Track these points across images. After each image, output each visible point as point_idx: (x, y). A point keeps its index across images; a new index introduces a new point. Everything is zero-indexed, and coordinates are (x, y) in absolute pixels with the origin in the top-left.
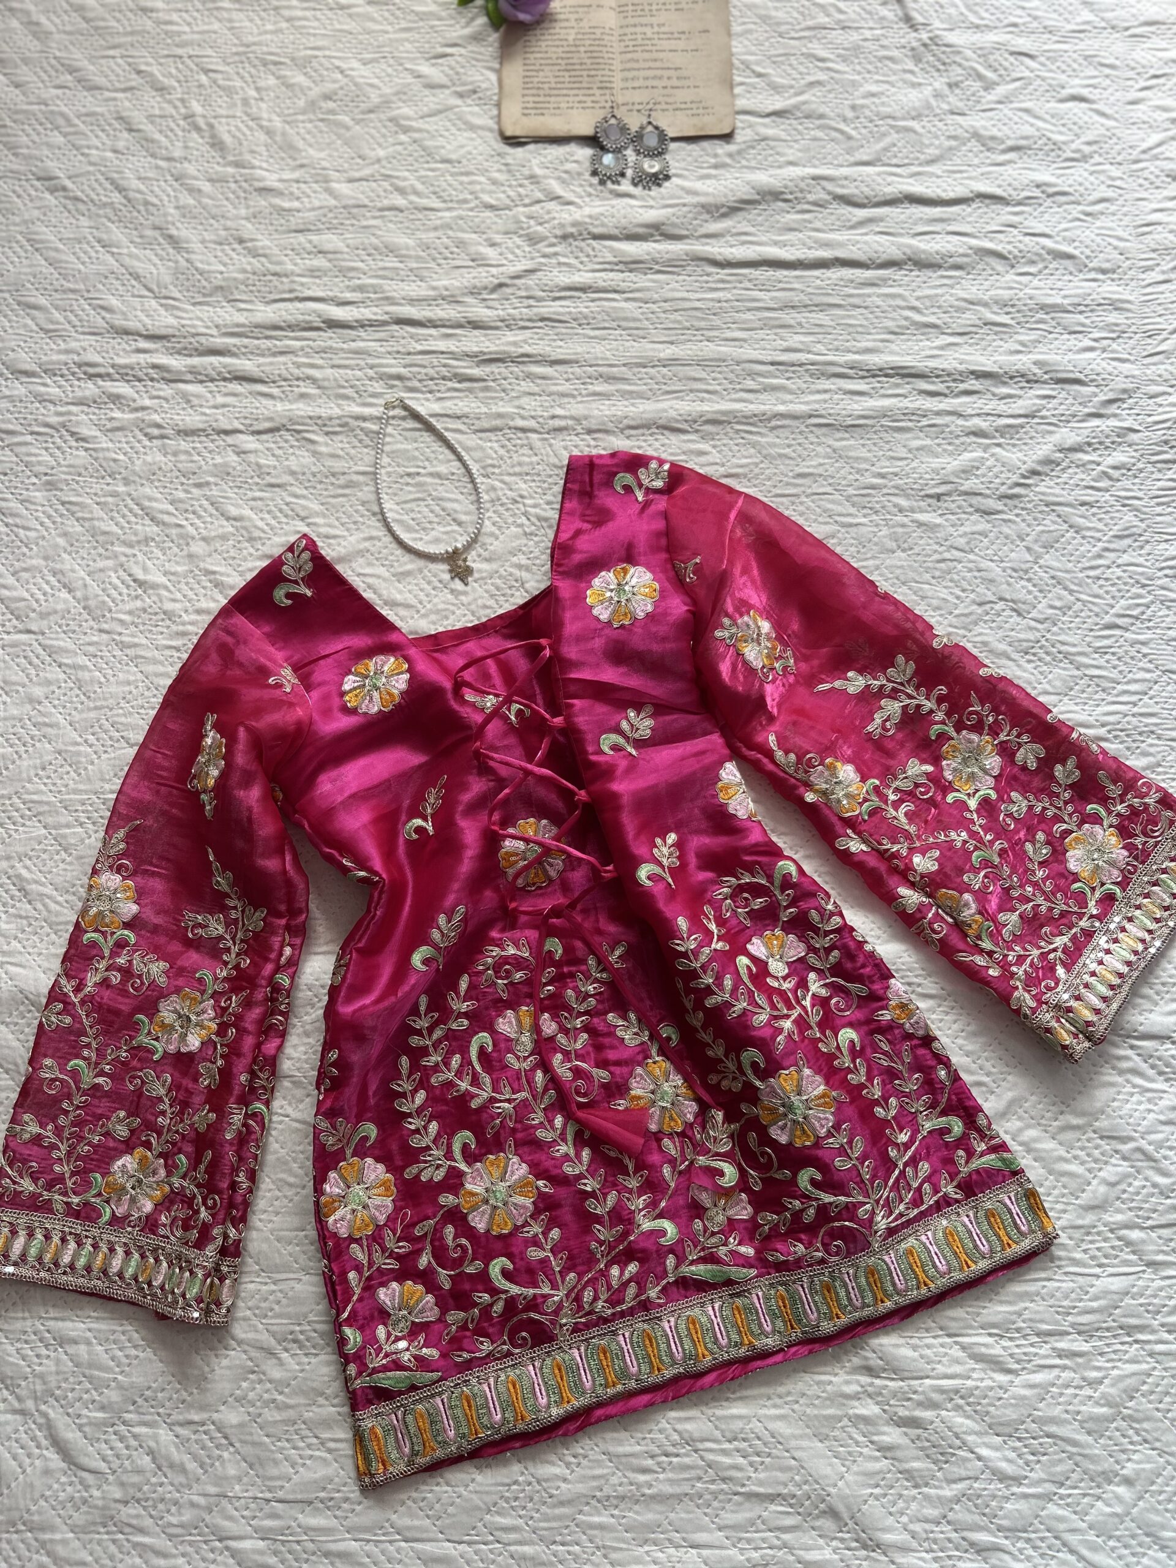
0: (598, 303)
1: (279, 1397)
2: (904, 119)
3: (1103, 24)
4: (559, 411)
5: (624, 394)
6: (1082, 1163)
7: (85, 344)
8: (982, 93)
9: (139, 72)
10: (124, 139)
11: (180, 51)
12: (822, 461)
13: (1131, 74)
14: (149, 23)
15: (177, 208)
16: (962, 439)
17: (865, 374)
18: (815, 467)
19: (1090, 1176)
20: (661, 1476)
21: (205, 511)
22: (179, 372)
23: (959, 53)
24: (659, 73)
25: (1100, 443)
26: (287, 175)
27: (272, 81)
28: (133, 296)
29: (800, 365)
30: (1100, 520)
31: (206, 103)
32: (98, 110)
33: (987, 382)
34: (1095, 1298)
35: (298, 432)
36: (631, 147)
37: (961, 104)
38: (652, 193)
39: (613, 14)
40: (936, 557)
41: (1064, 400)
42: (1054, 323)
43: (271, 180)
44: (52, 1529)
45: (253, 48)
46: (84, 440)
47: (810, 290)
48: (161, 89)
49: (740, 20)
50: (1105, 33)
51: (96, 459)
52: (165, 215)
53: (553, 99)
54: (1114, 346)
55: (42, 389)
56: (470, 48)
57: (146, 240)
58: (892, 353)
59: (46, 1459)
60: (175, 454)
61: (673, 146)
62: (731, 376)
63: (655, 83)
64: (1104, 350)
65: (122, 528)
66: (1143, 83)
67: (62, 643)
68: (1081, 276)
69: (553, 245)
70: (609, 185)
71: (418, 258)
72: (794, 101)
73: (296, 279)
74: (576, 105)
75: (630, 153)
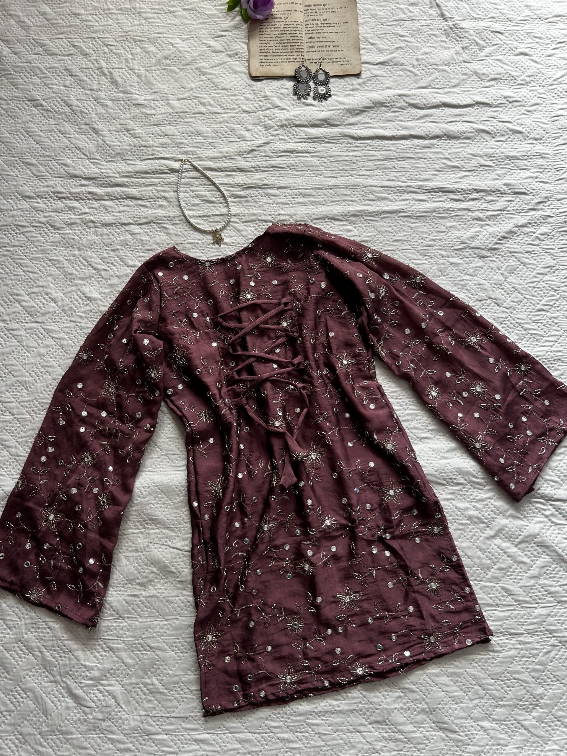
0: (299, 158)
1: (171, 672)
2: (441, 65)
3: (535, 17)
4: (282, 212)
5: (313, 203)
6: (529, 558)
7: (56, 182)
8: (478, 52)
9: (74, 46)
10: (69, 80)
11: (94, 35)
12: (405, 233)
13: (549, 41)
14: (78, 21)
15: (96, 114)
16: (472, 222)
17: (425, 191)
18: (402, 237)
19: (532, 563)
20: (344, 702)
21: (117, 262)
22: (102, 195)
23: (467, 32)
24: (324, 44)
25: (535, 223)
26: (149, 97)
27: (139, 50)
28: (78, 158)
29: (395, 188)
30: (535, 260)
31: (107, 61)
32: (56, 65)
33: (482, 194)
34: (536, 618)
35: (159, 224)
36: (312, 81)
37: (468, 58)
38: (323, 104)
39: (302, 14)
40: (459, 279)
41: (518, 202)
42: (513, 165)
43: (141, 100)
44: (72, 733)
45: (129, 33)
46: (58, 229)
47: (399, 150)
48: (86, 55)
49: (363, 17)
50: (536, 21)
51: (64, 239)
52: (91, 118)
53: (274, 58)
54: (541, 175)
55: (37, 205)
56: (234, 32)
57: (83, 130)
58: (437, 181)
59: (67, 702)
60: (101, 235)
61: (332, 80)
62: (362, 193)
63: (323, 49)
64: (537, 178)
65: (78, 271)
66: (554, 46)
67: (53, 328)
68: (526, 142)
69: (277, 130)
70: (302, 100)
71: (213, 137)
72: (389, 57)
73: (155, 148)
74: (285, 60)
75: (312, 84)
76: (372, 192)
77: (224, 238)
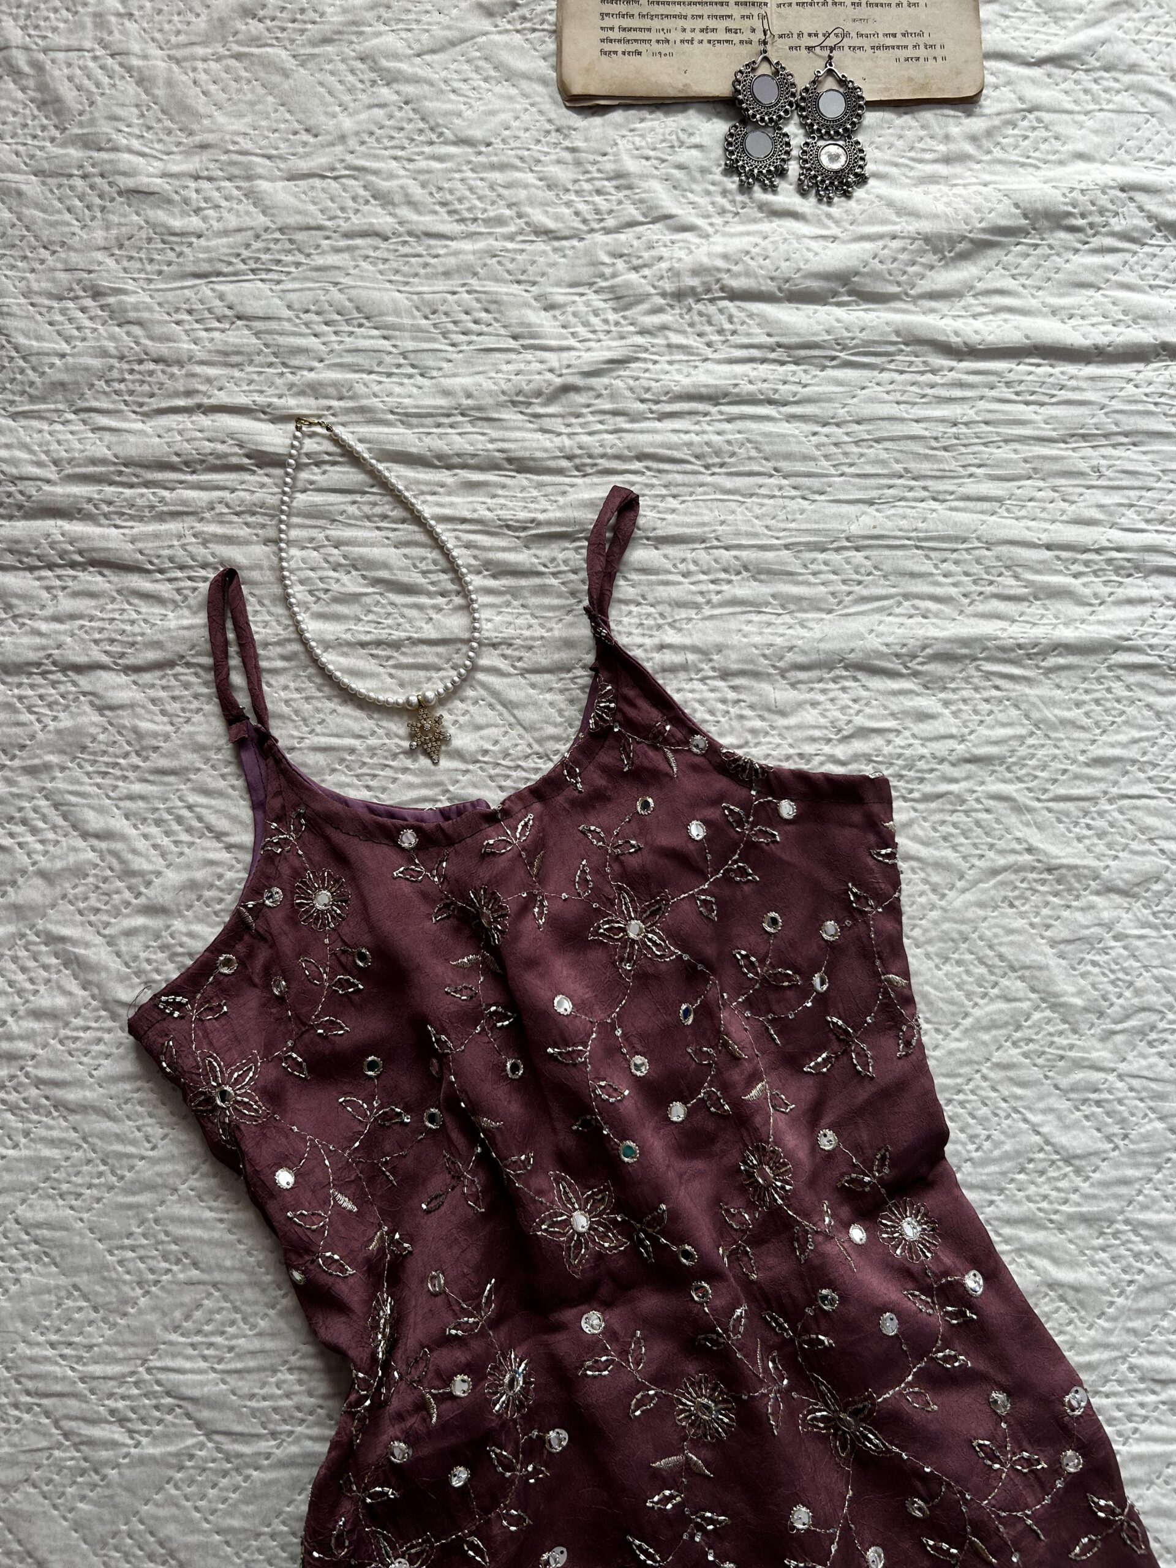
0: (740, 424)
4: (671, 637)
5: (787, 603)
12: (1137, 734)
18: (1124, 746)
21: (44, 818)
26: (179, 165)
29: (1098, 551)
31: (29, 21)
36: (796, 119)
38: (833, 210)
43: (149, 173)
47: (1116, 405)
53: (655, 24)
61: (870, 118)
62: (976, 569)
69: (659, 310)
70: (758, 192)
71: (417, 332)
72: (1085, 36)
73: (198, 369)
74: (698, 36)
75: (794, 130)
76: (1011, 566)
77: (452, 731)
